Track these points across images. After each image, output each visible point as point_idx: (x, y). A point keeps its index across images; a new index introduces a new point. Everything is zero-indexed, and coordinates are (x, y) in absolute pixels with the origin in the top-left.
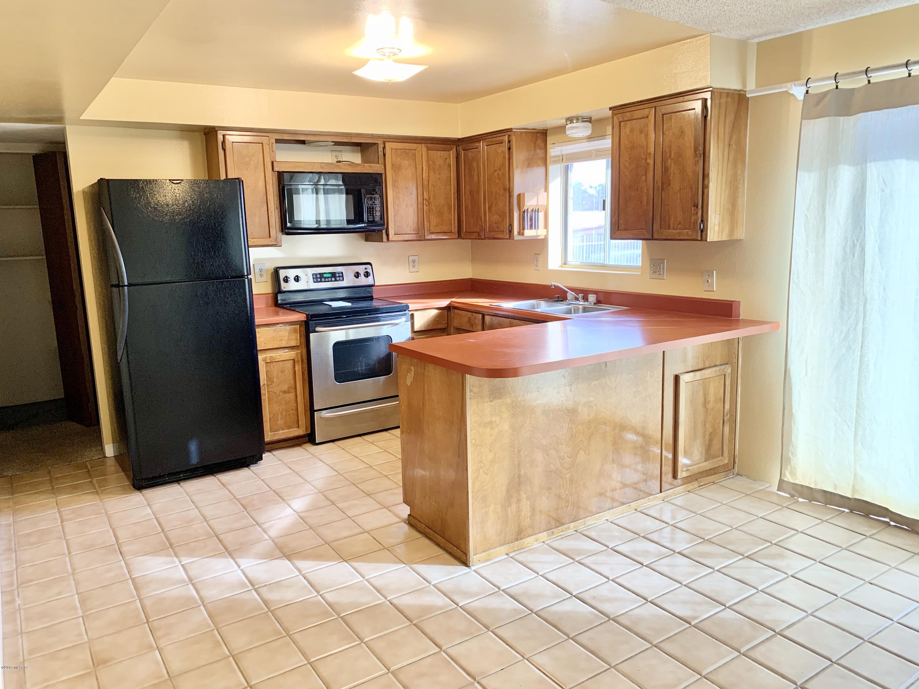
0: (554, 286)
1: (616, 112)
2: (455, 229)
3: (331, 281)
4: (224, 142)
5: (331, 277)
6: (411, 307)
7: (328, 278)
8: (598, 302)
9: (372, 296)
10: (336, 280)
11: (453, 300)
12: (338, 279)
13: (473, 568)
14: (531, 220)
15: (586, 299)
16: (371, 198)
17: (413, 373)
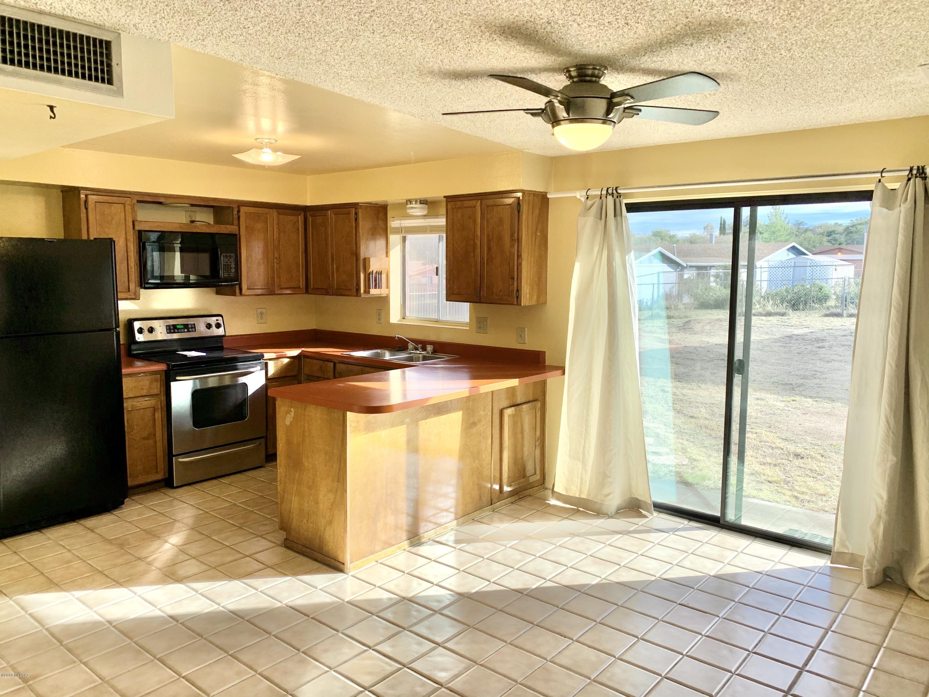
0: (398, 337)
1: (449, 200)
2: (302, 284)
3: (184, 332)
4: (86, 201)
5: (184, 329)
6: (267, 356)
7: (181, 329)
8: (435, 351)
9: (222, 346)
10: (189, 331)
11: (303, 349)
12: (190, 330)
13: (351, 574)
14: (376, 280)
15: (424, 349)
16: (227, 257)
17: (292, 414)
